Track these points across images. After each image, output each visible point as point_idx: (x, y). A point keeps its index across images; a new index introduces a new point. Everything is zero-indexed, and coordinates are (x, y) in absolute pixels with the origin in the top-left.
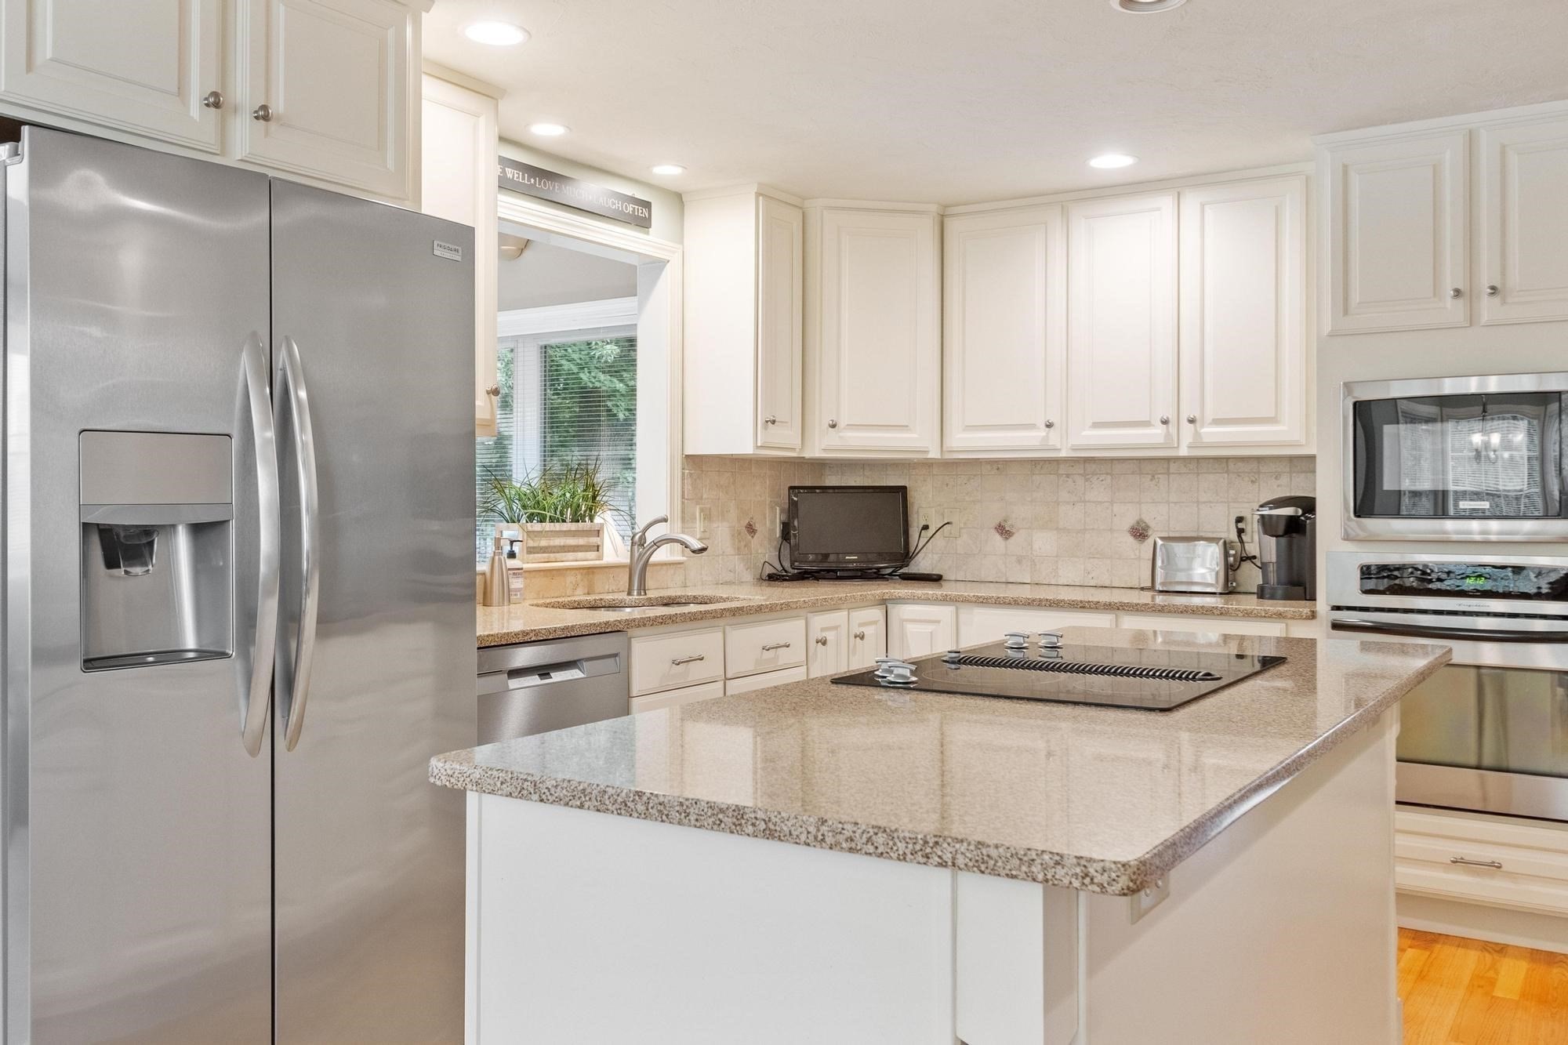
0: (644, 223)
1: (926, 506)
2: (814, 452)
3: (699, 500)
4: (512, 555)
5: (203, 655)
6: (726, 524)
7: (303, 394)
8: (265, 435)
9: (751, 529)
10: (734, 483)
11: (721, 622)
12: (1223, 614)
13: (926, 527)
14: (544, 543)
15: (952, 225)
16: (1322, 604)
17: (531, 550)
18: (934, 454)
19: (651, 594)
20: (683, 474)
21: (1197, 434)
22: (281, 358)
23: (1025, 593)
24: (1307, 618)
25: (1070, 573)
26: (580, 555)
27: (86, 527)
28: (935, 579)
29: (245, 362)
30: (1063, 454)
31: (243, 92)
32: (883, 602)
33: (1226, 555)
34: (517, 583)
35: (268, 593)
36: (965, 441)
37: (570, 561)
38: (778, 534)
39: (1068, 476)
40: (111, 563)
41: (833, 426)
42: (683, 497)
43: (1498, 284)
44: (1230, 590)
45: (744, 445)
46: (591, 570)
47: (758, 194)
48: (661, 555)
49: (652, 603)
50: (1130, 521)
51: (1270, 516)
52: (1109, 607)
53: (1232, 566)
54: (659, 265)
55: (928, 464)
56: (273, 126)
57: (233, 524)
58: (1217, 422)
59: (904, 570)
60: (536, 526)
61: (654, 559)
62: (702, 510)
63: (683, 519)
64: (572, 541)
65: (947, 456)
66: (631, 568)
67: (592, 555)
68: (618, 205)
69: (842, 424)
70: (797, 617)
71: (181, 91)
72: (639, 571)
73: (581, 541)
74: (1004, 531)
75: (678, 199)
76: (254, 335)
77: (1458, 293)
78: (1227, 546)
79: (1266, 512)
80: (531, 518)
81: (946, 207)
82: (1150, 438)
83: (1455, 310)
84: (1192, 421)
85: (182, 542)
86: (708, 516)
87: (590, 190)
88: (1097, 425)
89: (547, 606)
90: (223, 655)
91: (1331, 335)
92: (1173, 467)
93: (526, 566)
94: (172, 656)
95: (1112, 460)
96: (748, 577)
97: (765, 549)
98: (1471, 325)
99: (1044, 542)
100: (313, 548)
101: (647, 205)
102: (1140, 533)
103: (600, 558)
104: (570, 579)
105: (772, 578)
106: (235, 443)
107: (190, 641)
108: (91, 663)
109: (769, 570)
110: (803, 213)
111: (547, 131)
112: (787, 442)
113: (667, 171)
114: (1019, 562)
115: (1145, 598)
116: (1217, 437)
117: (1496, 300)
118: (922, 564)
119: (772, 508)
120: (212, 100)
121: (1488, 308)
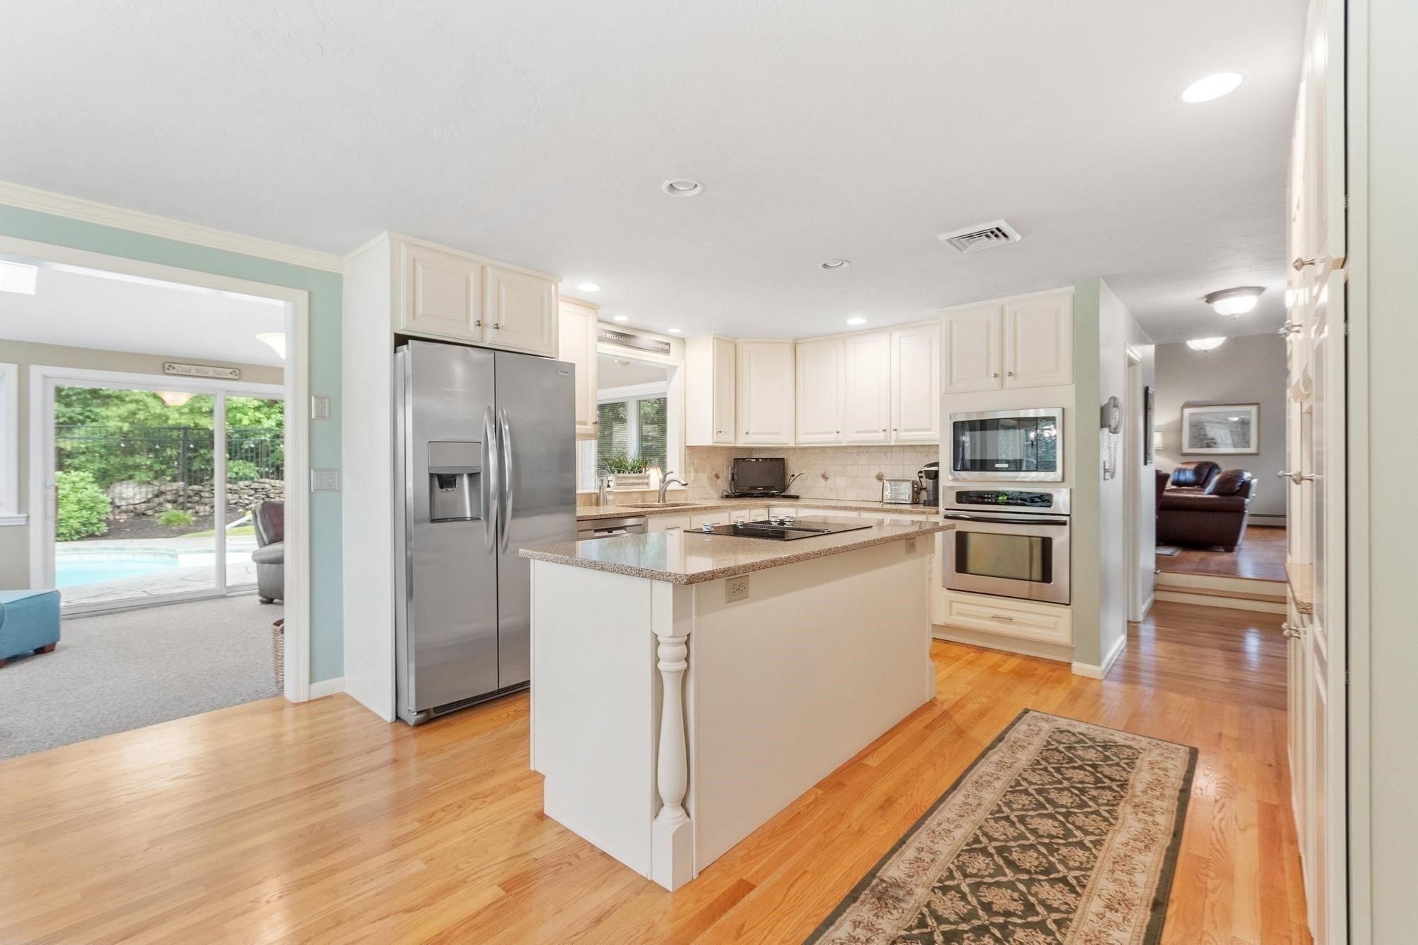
0: (667, 352)
1: (793, 466)
2: (740, 444)
3: (692, 464)
4: (609, 486)
5: (473, 519)
6: (705, 474)
7: (507, 427)
8: (492, 443)
9: (717, 476)
10: (709, 457)
11: (689, 513)
12: (911, 512)
13: (793, 476)
14: (623, 481)
15: (799, 347)
16: (941, 508)
17: (618, 485)
18: (792, 444)
19: (667, 503)
20: (685, 454)
21: (897, 436)
22: (499, 415)
23: (833, 503)
24: (934, 514)
25: (851, 495)
26: (640, 486)
27: (432, 475)
28: (797, 497)
29: (486, 418)
30: (844, 445)
31: (490, 319)
32: (768, 507)
33: (913, 487)
34: (610, 497)
35: (494, 498)
36: (805, 439)
37: (636, 488)
38: (730, 478)
39: (851, 453)
40: (442, 487)
41: (747, 433)
42: (685, 462)
43: (1012, 371)
44: (915, 502)
45: (708, 441)
46: (644, 493)
47: (713, 339)
48: (670, 487)
49: (667, 506)
50: (876, 473)
51: (928, 471)
52: (856, 509)
53: (916, 492)
54: (674, 368)
55: (794, 449)
56: (500, 330)
57: (482, 474)
58: (906, 430)
59: (783, 494)
60: (621, 475)
61: (668, 489)
62: (694, 468)
63: (685, 472)
64: (636, 481)
65: (798, 445)
66: (659, 492)
67: (646, 486)
68: (655, 345)
69: (751, 432)
70: (725, 512)
71: (467, 322)
72: (663, 493)
73: (640, 481)
74: (825, 477)
75: (683, 341)
76: (489, 407)
77: (996, 375)
78: (914, 483)
79: (926, 469)
80: (619, 472)
81: (797, 340)
82: (878, 438)
83: (995, 382)
84: (895, 430)
85: (466, 480)
86: (697, 471)
87: (645, 340)
88: (857, 432)
89: (623, 506)
90: (479, 519)
91: (945, 393)
92: (894, 449)
93: (614, 491)
94: (463, 519)
95: (868, 446)
96: (715, 496)
97: (724, 485)
98: (1002, 388)
99: (841, 482)
100: (510, 483)
101: (668, 344)
102: (880, 478)
103: (649, 488)
104: (635, 496)
105: (727, 497)
106: (482, 446)
107: (468, 515)
108: (433, 521)
109: (726, 493)
110: (735, 346)
111: (621, 319)
112: (728, 440)
113: (674, 331)
114: (831, 490)
115: (878, 505)
116: (907, 437)
117: (1011, 378)
118: (792, 491)
119: (727, 468)
120: (477, 323)
121: (1009, 381)
